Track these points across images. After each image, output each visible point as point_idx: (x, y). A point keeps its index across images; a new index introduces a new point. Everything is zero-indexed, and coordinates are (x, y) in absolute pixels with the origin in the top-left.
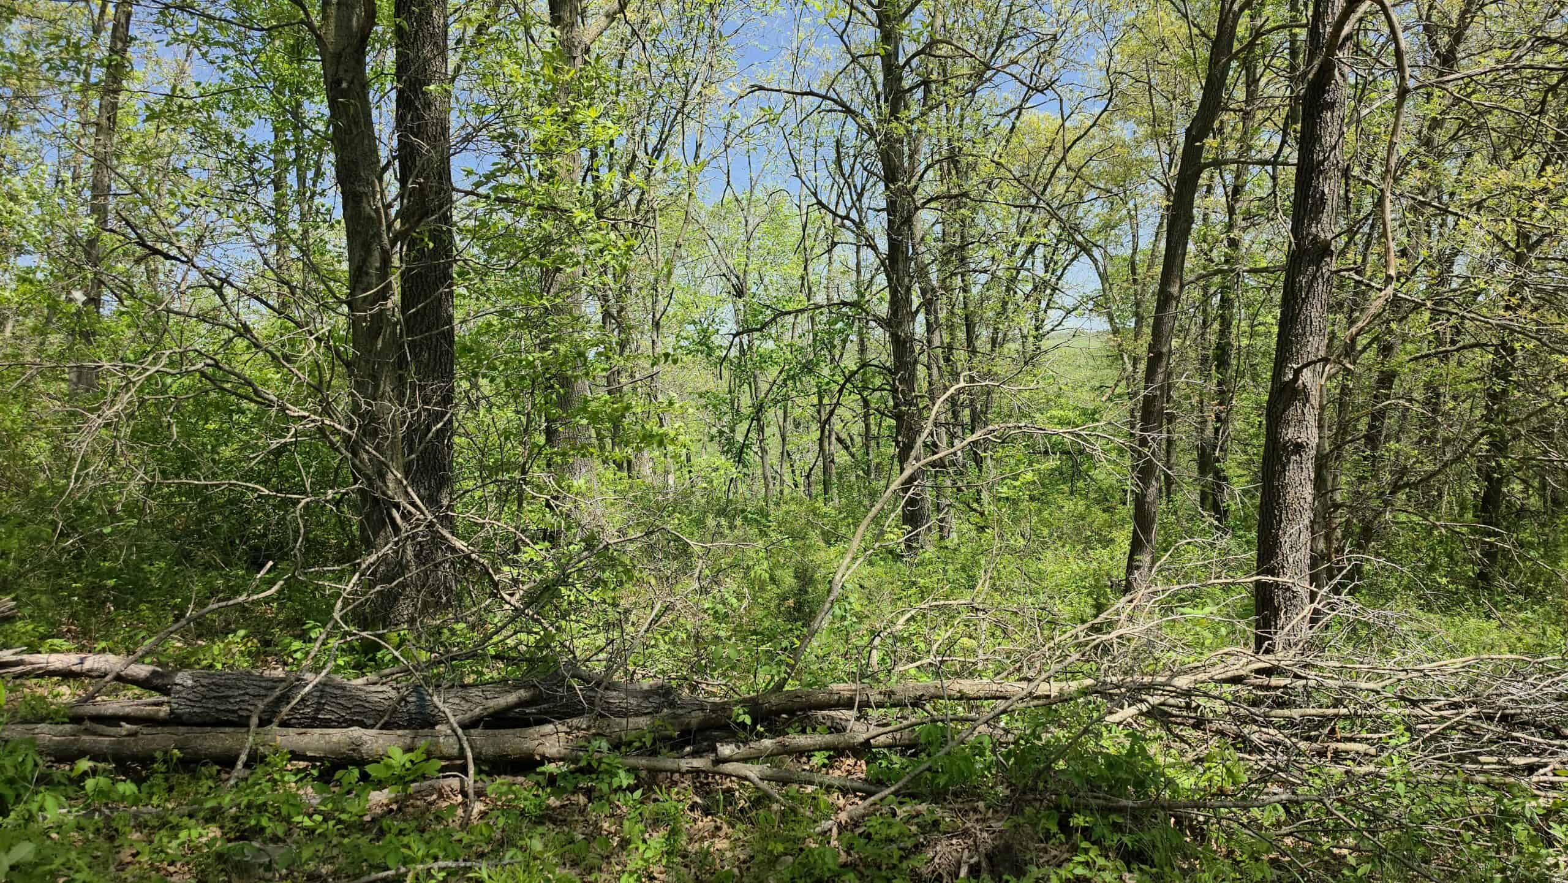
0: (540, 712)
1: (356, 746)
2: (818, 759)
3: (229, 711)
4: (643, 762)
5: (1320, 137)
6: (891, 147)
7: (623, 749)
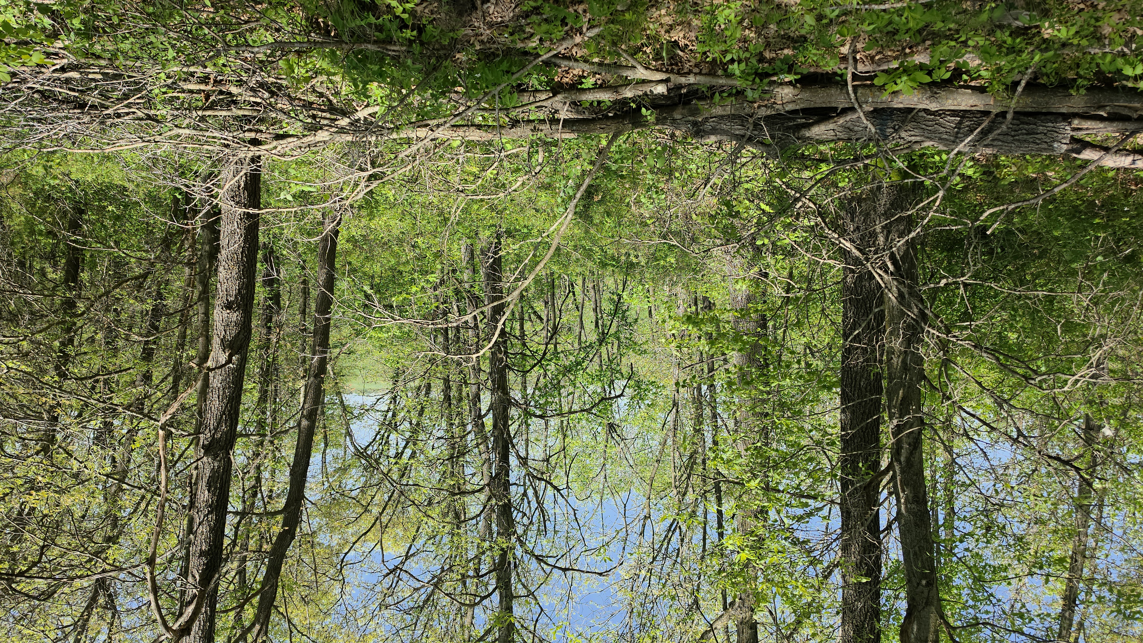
0: (794, 119)
1: (933, 96)
2: (589, 82)
3: (1027, 124)
4: (722, 81)
5: (211, 531)
6: (507, 530)
7: (734, 91)
